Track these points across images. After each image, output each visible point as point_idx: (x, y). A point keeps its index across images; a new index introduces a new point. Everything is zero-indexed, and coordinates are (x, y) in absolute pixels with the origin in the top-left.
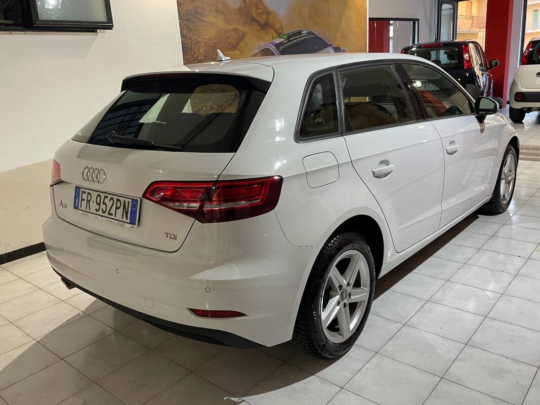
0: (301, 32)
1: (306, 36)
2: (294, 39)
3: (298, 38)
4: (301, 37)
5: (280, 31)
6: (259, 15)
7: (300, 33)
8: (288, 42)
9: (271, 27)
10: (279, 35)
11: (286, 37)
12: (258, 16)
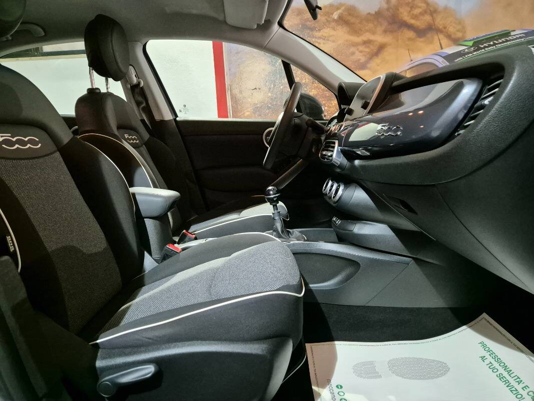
0: (510, 33)
1: (521, 38)
2: (490, 46)
3: (500, 43)
4: (507, 41)
5: (459, 35)
6: (415, 17)
7: (507, 34)
8: (474, 51)
9: (439, 31)
10: (456, 41)
11: (471, 43)
12: (413, 19)
